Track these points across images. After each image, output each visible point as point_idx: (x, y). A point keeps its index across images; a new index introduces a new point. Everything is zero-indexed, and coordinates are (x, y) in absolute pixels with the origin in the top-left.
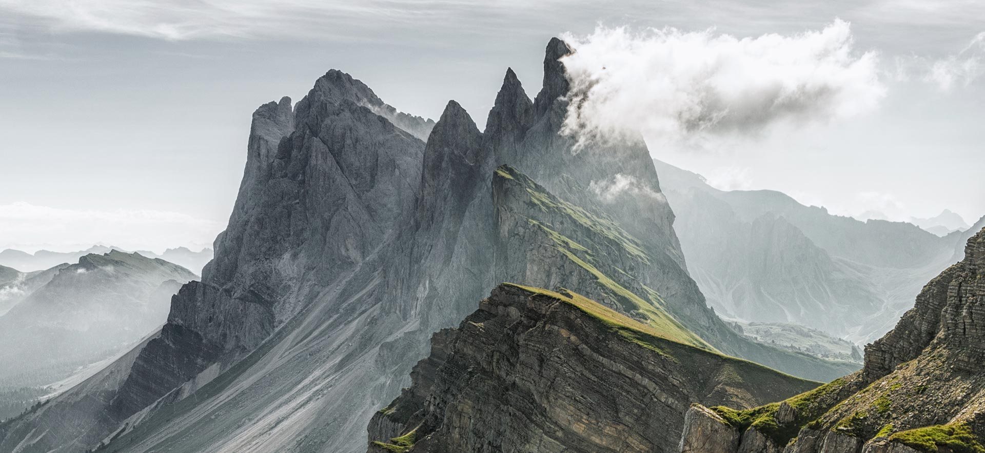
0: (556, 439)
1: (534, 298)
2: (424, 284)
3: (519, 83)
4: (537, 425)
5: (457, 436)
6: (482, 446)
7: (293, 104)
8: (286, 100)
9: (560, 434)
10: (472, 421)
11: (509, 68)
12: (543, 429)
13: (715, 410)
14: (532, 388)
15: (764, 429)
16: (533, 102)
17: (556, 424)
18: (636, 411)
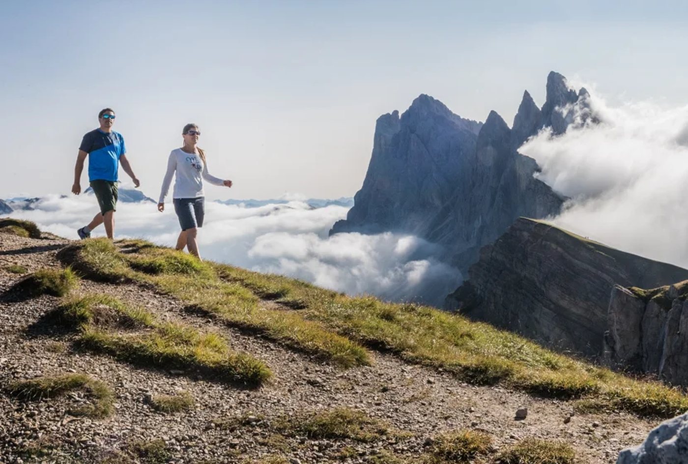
0: (550, 309)
1: (536, 226)
2: (479, 220)
3: (532, 99)
4: (539, 301)
5: (493, 308)
6: (508, 314)
7: (400, 115)
8: (396, 112)
9: (552, 306)
10: (502, 299)
11: (526, 91)
12: (543, 304)
13: (629, 289)
14: (536, 279)
15: (658, 300)
16: (540, 109)
17: (550, 300)
18: (599, 293)
